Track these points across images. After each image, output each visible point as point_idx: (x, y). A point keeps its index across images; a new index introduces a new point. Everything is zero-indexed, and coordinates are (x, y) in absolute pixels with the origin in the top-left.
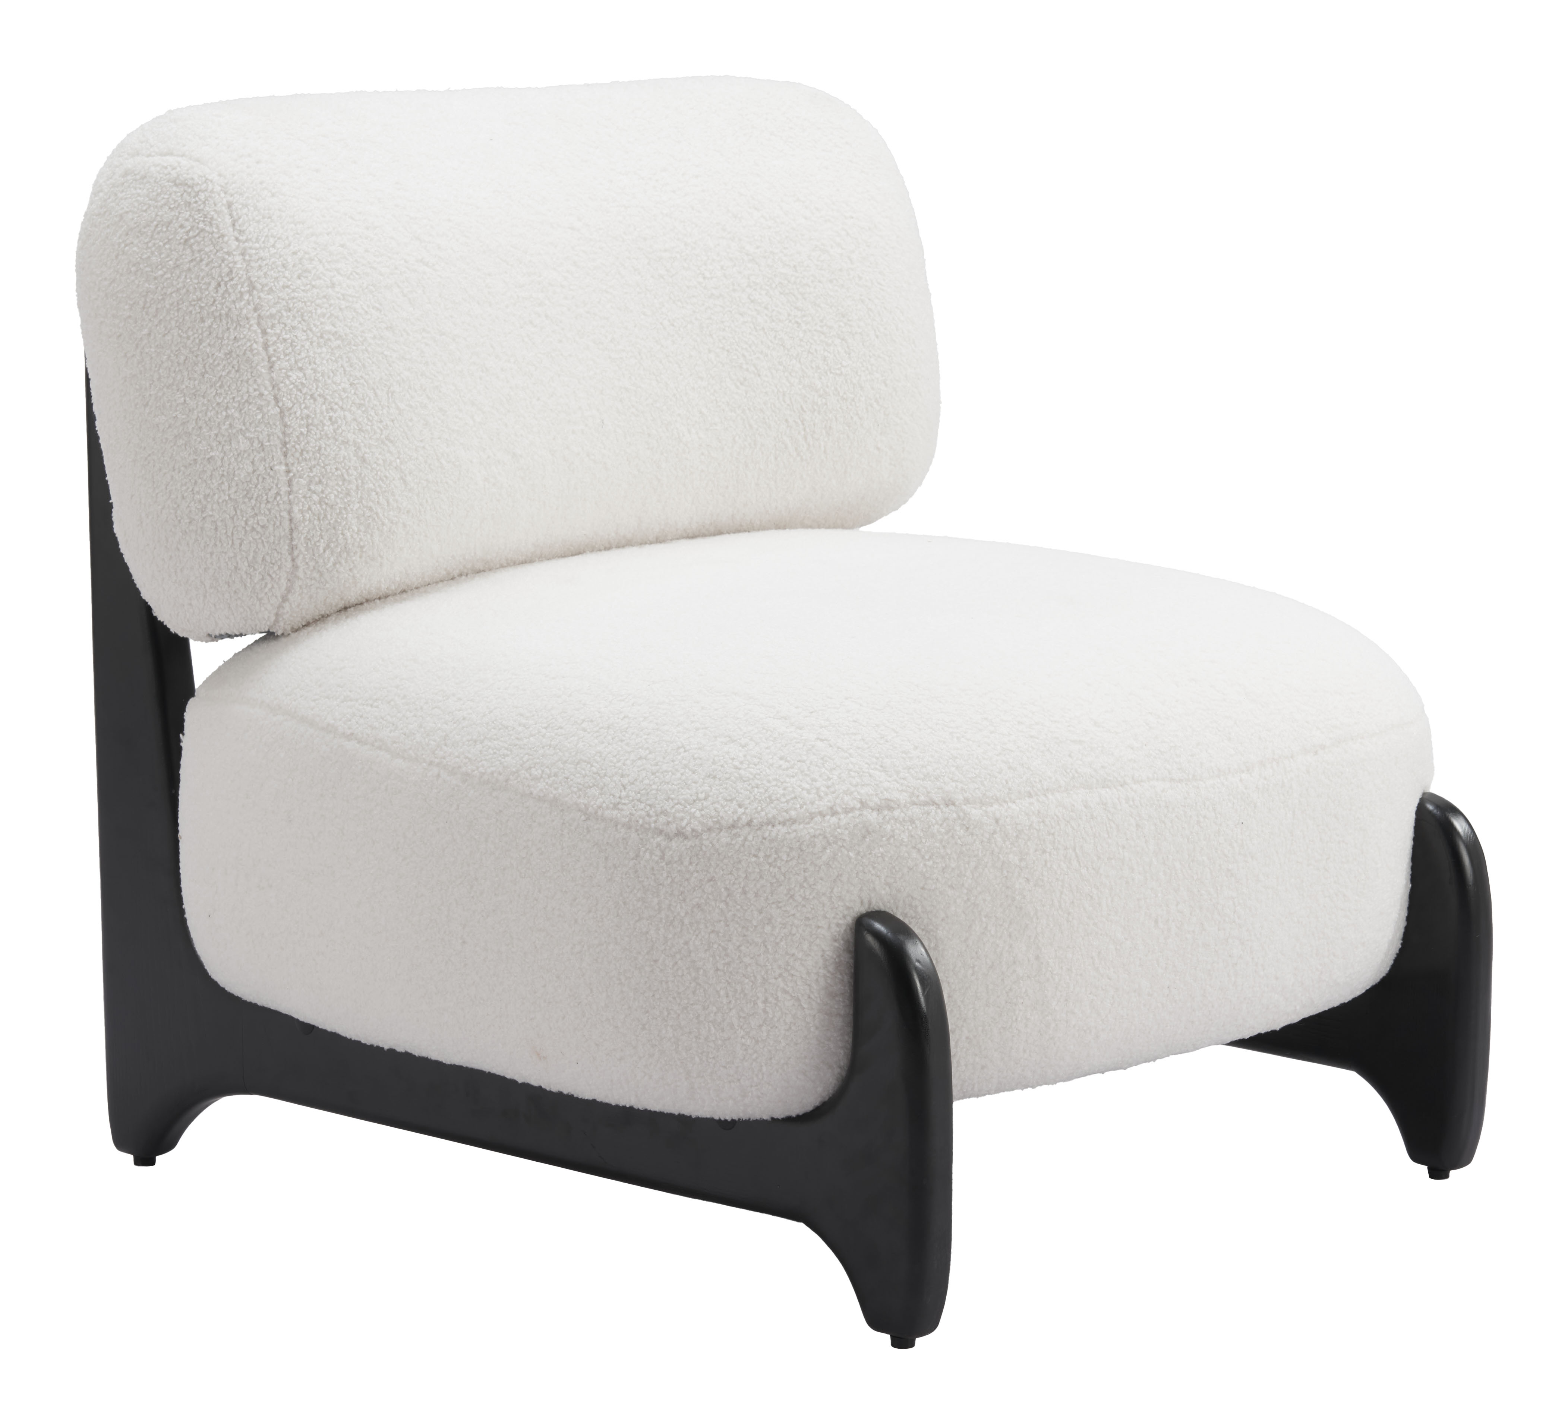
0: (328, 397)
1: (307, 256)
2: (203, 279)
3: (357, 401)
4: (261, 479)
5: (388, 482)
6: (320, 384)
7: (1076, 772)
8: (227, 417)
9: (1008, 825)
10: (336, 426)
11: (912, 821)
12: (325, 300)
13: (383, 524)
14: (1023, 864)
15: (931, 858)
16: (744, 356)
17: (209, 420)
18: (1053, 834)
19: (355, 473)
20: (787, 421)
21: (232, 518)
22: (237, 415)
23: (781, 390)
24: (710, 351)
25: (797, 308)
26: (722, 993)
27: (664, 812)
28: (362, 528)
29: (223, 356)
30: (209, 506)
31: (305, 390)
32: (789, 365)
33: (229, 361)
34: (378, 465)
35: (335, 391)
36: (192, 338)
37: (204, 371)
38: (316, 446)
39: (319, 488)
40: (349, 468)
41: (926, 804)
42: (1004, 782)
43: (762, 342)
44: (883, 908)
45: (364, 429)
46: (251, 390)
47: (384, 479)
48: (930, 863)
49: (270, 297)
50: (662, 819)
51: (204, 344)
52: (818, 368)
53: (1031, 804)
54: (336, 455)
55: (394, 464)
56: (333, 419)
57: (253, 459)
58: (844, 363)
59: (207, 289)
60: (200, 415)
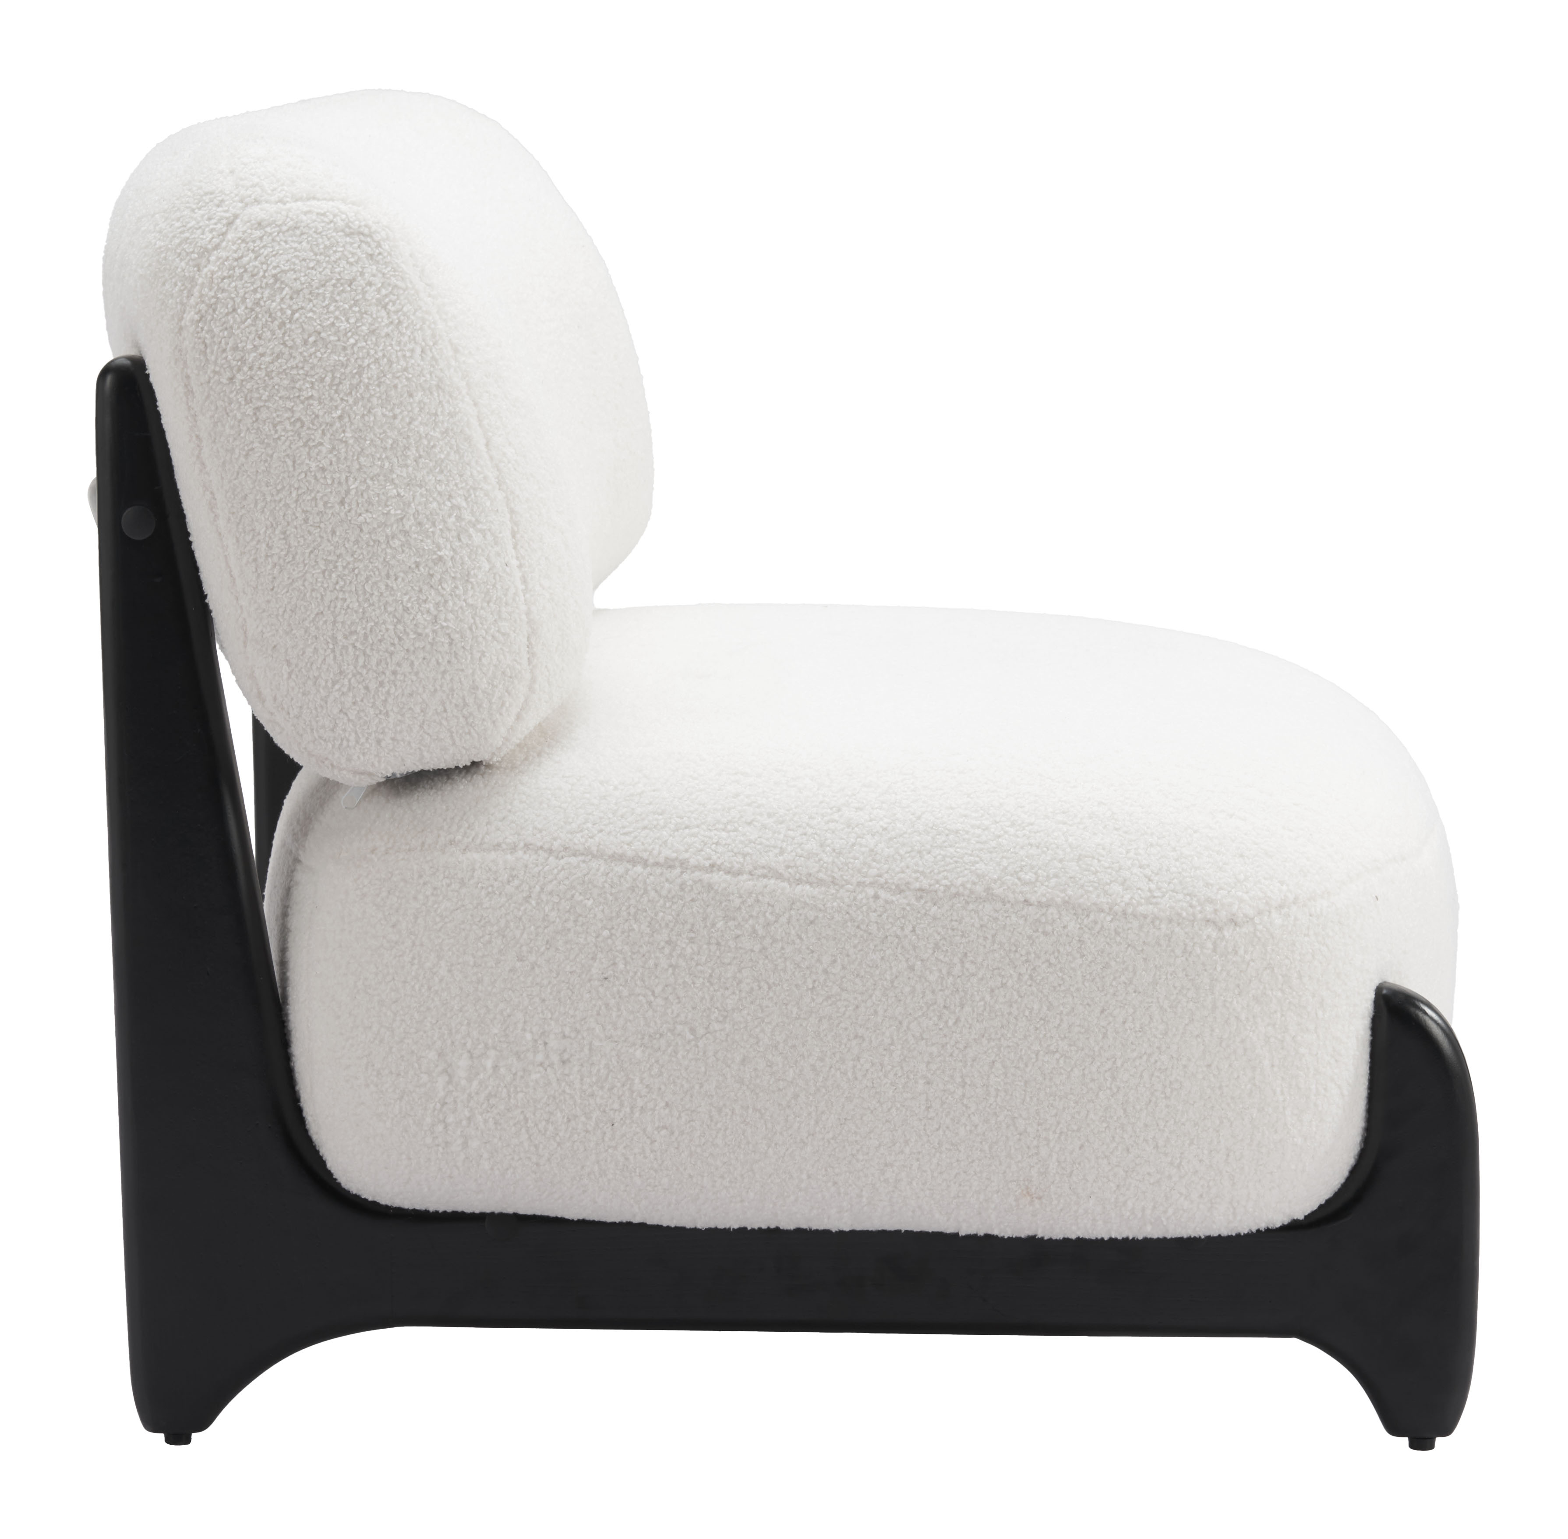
2: (405, 345)
4: (498, 578)
6: (527, 461)
8: (453, 507)
12: (503, 362)
17: (431, 513)
21: (471, 629)
22: (464, 504)
29: (439, 436)
30: (442, 616)
33: (446, 441)
36: (400, 417)
37: (417, 455)
39: (548, 583)
46: (475, 473)
49: (472, 361)
51: (416, 423)
54: (552, 543)
57: (488, 555)
59: (411, 357)
60: (420, 508)
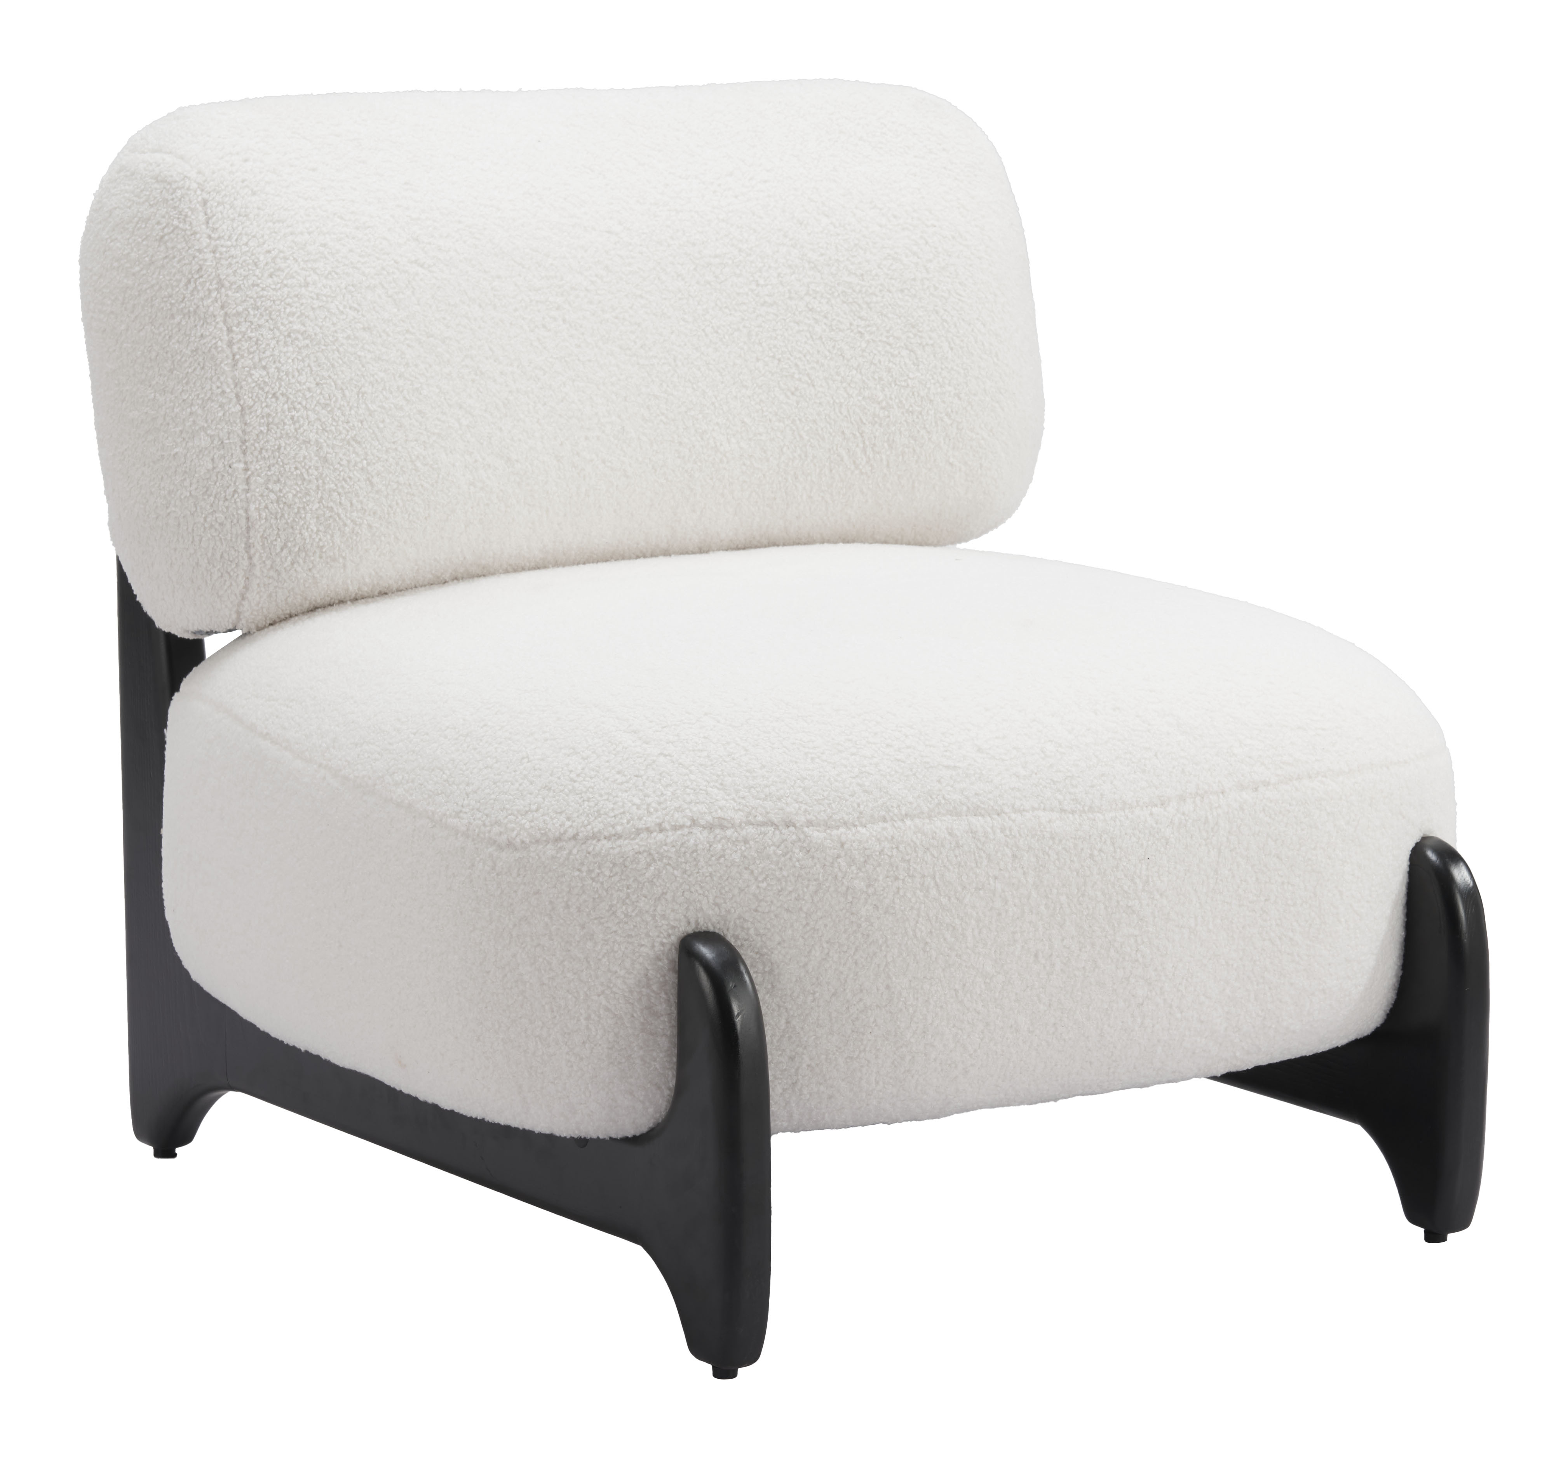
0: (291, 396)
1: (282, 255)
2: (174, 275)
3: (322, 401)
4: (220, 477)
5: (351, 483)
6: (283, 383)
7: (944, 798)
8: (191, 413)
9: (855, 850)
10: (297, 425)
11: (746, 841)
12: (296, 299)
13: (345, 525)
14: (871, 890)
15: (765, 879)
16: (796, 365)
17: (176, 416)
18: (909, 861)
19: (316, 473)
20: (843, 433)
21: (192, 514)
22: (200, 412)
23: (837, 401)
24: (758, 360)
25: (861, 318)
26: (547, 1007)
27: (498, 823)
28: (321, 528)
29: (190, 353)
30: (173, 502)
31: (266, 389)
32: (848, 376)
33: (195, 358)
34: (341, 465)
35: (300, 391)
36: (163, 335)
37: (172, 367)
38: (275, 445)
39: (277, 487)
40: (310, 467)
41: (763, 824)
42: (855, 805)
43: (818, 352)
44: (711, 929)
45: (328, 429)
46: (214, 387)
47: (348, 480)
48: (764, 885)
49: (238, 295)
50: (496, 829)
51: (173, 341)
52: (881, 379)
53: (884, 829)
54: (296, 454)
55: (360, 465)
56: (295, 418)
57: (213, 456)
58: (911, 375)
59: (177, 286)
60: (168, 411)
